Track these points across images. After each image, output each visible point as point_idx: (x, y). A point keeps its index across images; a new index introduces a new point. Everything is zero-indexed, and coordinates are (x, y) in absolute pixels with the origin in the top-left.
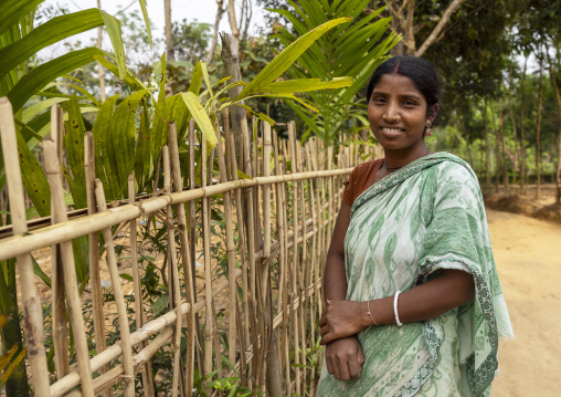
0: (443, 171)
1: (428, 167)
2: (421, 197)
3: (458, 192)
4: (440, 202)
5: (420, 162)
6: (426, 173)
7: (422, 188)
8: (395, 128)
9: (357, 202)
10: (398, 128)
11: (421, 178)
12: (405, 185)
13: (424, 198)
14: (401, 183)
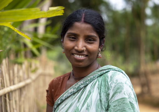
0: (111, 77)
1: (101, 75)
2: (100, 94)
3: (122, 88)
4: (113, 96)
5: (96, 73)
6: (100, 79)
7: (100, 88)
8: (82, 55)
9: (58, 101)
10: (84, 55)
11: (98, 82)
12: (88, 88)
13: (102, 95)
14: (85, 87)
